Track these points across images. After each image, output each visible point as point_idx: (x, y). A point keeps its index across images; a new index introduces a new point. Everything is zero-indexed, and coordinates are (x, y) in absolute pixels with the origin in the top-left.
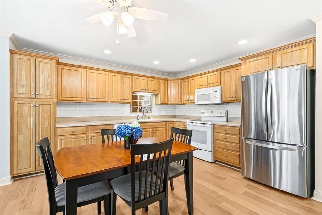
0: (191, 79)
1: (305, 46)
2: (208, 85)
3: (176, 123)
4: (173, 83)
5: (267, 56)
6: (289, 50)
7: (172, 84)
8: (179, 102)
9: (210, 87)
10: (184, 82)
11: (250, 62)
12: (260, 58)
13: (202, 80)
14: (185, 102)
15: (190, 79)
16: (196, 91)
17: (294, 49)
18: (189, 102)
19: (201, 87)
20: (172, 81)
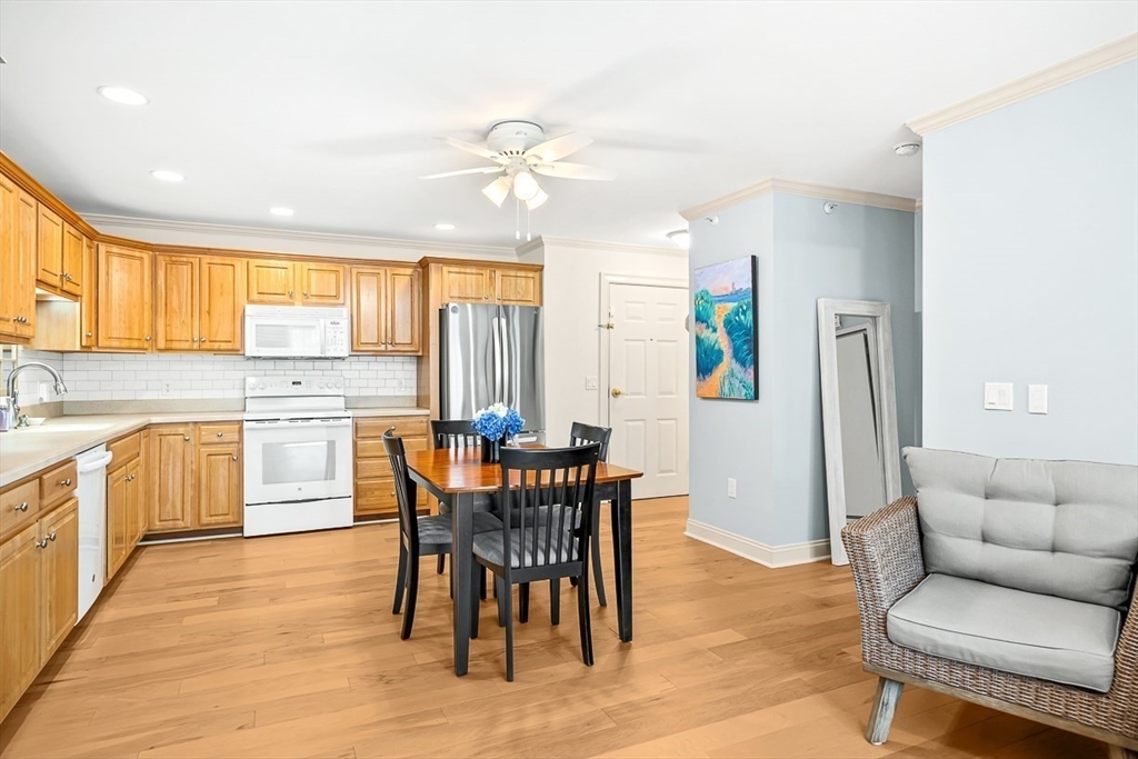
0: (217, 259)
1: (531, 275)
2: (298, 296)
3: (165, 430)
4: (121, 255)
5: (480, 272)
6: (513, 273)
7: (115, 261)
8: (146, 345)
9: (304, 304)
10: (174, 263)
11: (449, 272)
12: (468, 270)
13: (277, 276)
14: (175, 345)
15: (206, 259)
16: (250, 309)
17: (519, 274)
18: (204, 346)
19: (265, 297)
20: (115, 249)
